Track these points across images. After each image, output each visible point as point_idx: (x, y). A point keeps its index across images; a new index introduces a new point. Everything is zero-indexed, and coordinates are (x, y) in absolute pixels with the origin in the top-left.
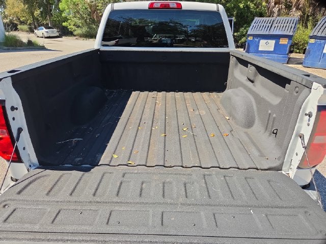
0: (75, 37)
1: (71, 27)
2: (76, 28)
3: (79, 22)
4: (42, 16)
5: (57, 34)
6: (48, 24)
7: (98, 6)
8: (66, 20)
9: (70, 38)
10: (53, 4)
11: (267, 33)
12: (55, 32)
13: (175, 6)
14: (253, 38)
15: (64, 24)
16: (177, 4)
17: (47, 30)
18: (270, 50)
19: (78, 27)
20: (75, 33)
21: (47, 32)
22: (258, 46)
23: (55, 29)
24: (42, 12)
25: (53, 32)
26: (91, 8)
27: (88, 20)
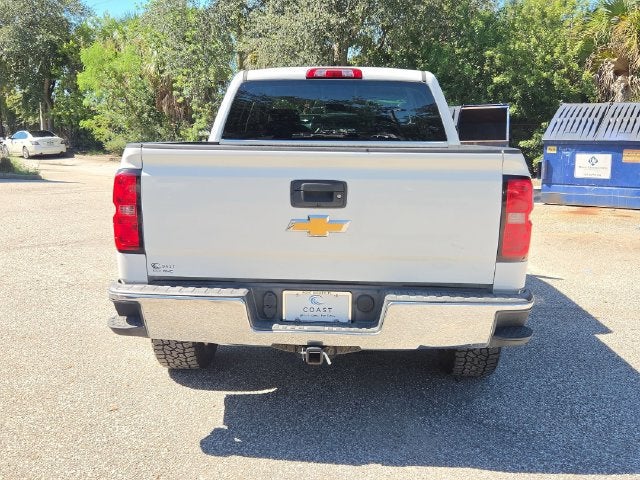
0: (108, 157)
1: (102, 132)
2: (113, 134)
3: (122, 120)
4: (25, 106)
5: (63, 148)
6: (37, 125)
7: (175, 81)
8: (89, 113)
9: (94, 157)
10: (58, 77)
11: (590, 138)
12: (56, 143)
13: (351, 74)
14: (558, 150)
15: (84, 124)
16: (355, 71)
17: (37, 139)
18: (603, 177)
19: (120, 130)
20: (108, 146)
21: (37, 143)
22: (572, 169)
23: (56, 137)
24: (26, 97)
25: (51, 143)
26: (155, 83)
27: (145, 115)
